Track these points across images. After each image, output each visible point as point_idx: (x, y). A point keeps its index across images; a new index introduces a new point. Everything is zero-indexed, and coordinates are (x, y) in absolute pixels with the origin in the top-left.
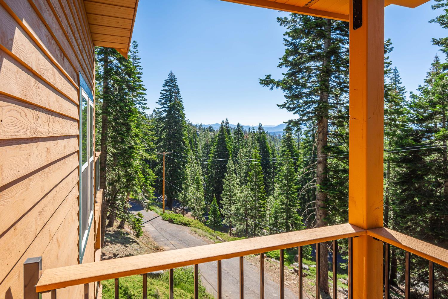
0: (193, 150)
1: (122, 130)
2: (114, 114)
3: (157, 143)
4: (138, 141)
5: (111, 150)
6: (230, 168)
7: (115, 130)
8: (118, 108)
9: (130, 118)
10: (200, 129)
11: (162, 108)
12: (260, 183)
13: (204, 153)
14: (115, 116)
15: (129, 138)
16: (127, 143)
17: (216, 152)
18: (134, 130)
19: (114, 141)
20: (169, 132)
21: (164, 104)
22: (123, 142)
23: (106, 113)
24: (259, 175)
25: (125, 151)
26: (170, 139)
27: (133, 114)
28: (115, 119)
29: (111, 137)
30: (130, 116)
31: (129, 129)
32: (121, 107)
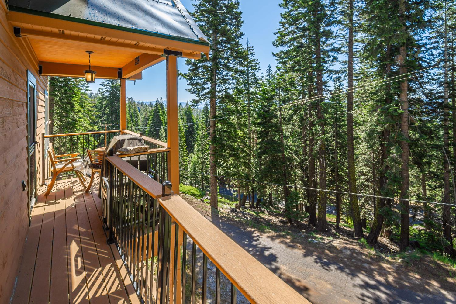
0: (133, 122)
1: (66, 108)
2: (60, 95)
3: (101, 117)
4: (81, 116)
5: (57, 123)
6: (161, 135)
7: (60, 107)
8: (63, 91)
9: (74, 99)
10: (142, 105)
11: (105, 88)
12: (183, 144)
13: (143, 124)
14: (60, 97)
15: (73, 114)
16: (71, 117)
17: (152, 123)
18: (77, 107)
19: (60, 116)
20: (112, 108)
21: (107, 86)
22: (67, 116)
23: (53, 95)
24: (182, 138)
25: (69, 123)
26: (112, 114)
27: (76, 96)
28: (61, 100)
29: (57, 113)
30: (73, 97)
31: (73, 107)
32: (65, 90)
